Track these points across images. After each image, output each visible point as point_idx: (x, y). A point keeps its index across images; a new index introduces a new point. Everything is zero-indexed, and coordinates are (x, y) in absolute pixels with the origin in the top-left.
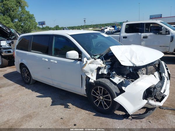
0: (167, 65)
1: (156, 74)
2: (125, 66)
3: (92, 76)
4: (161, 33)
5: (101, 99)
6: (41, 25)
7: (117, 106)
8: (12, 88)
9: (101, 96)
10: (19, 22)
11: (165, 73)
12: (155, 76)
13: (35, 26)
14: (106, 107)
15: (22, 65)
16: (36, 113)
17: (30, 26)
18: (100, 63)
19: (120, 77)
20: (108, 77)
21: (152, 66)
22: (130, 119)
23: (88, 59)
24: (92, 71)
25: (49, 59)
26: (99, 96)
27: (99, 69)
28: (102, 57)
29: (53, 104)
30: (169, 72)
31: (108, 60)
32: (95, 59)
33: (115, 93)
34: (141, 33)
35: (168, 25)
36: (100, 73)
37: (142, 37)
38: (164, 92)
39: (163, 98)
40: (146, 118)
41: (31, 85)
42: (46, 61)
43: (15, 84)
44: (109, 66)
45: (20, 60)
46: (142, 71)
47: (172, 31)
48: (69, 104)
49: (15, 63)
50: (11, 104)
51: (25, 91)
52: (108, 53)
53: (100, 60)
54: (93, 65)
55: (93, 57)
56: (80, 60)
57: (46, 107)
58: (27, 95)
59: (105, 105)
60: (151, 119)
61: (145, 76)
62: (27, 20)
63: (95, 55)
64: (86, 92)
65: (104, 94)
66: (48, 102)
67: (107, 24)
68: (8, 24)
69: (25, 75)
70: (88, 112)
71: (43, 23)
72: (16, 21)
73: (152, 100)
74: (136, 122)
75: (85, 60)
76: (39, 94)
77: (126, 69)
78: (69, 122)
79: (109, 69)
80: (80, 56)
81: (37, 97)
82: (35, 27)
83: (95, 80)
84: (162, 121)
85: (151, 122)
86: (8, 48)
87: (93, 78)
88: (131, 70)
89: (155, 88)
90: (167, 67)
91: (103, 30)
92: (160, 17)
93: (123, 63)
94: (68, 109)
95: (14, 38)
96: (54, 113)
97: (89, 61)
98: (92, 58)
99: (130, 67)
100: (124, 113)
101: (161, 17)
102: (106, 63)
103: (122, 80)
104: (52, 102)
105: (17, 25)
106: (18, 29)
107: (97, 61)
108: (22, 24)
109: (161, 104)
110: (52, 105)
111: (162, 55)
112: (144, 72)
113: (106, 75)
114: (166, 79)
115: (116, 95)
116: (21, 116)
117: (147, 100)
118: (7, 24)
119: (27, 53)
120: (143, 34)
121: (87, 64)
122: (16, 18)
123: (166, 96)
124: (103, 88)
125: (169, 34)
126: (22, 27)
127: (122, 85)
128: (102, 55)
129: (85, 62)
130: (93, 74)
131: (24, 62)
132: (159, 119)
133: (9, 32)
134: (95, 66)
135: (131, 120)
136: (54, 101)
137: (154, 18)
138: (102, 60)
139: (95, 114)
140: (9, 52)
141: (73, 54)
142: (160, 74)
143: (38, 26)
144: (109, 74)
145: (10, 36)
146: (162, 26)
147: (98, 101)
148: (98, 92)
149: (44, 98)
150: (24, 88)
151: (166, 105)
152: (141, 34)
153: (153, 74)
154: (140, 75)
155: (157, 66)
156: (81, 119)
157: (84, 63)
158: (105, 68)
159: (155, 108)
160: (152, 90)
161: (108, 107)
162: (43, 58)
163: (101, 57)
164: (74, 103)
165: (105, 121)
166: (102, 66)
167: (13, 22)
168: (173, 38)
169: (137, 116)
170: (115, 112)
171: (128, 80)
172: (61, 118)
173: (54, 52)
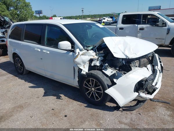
0: (160, 58)
1: (149, 66)
2: (118, 58)
3: (84, 67)
4: (158, 25)
5: (93, 91)
6: (38, 14)
7: (108, 98)
8: (5, 78)
9: (93, 87)
10: (15, 10)
11: (158, 66)
12: (147, 68)
13: (32, 14)
14: (97, 98)
15: (15, 55)
16: (27, 104)
17: (26, 14)
18: (92, 54)
19: (112, 69)
20: (100, 69)
21: (146, 59)
22: (120, 111)
23: (81, 50)
24: (84, 63)
25: (42, 49)
26: (91, 88)
27: (91, 61)
28: (96, 48)
29: (46, 94)
30: (162, 65)
31: (100, 52)
32: (88, 51)
33: (106, 85)
34: (138, 24)
35: (165, 17)
36: (92, 65)
37: (139, 29)
38: (156, 85)
39: (154, 90)
40: (137, 110)
41: (24, 75)
42: (38, 51)
43: (8, 74)
44: (102, 58)
45: (13, 49)
46: (134, 63)
47: (169, 23)
48: (61, 95)
49: (8, 52)
50: (3, 94)
51: (18, 81)
52: (101, 44)
53: (93, 51)
54: (85, 56)
55: (85, 48)
56: (73, 51)
57: (38, 97)
58: (19, 85)
59: (96, 97)
60: (141, 111)
61: (138, 68)
62: (23, 9)
63: (88, 46)
64: (78, 84)
65: (96, 86)
66: (41, 92)
67: (105, 14)
68: (4, 12)
69: (18, 65)
70: (79, 103)
71: (40, 12)
72: (12, 9)
73: (143, 92)
74: (127, 114)
75: (78, 51)
76: (32, 85)
77: (119, 61)
78: (59, 113)
79: (101, 61)
80: (72, 47)
81: (30, 87)
82: (32, 16)
83: (87, 72)
84: (152, 113)
85: (141, 114)
86: (2, 37)
87: (85, 70)
88: (124, 62)
89: (146, 80)
90: (160, 60)
91: (101, 21)
92: (158, 8)
93: (116, 55)
94: (60, 100)
95: (8, 27)
96: (46, 103)
97: (81, 53)
98: (85, 50)
99: (123, 59)
100: (115, 105)
101: (160, 9)
102: (98, 54)
103: (114, 72)
104: (45, 93)
105: (12, 13)
106: (14, 17)
107: (89, 52)
108: (18, 13)
109: (152, 97)
110: (44, 96)
111: (156, 47)
112: (137, 64)
113: (99, 67)
114: (158, 72)
115: (107, 87)
116: (12, 106)
117: (138, 92)
118: (2, 12)
119: (20, 42)
120: (140, 26)
121: (79, 56)
122: (11, 6)
123: (157, 88)
124: (95, 80)
125: (166, 26)
126: (18, 15)
127: (114, 77)
128: (96, 46)
129: (77, 53)
130: (85, 66)
131: (17, 52)
132: (149, 111)
133: (3, 20)
134: (87, 58)
135: (122, 112)
136: (47, 92)
137: (153, 10)
138: (95, 51)
139: (86, 105)
140: (3, 41)
141: (65, 45)
142: (153, 67)
143: (34, 14)
144: (101, 66)
145: (3, 25)
146: (160, 18)
147: (90, 93)
148: (90, 83)
149: (36, 89)
150: (17, 78)
151: (157, 97)
152: (138, 26)
153: (146, 67)
154: (132, 68)
155: (151, 59)
156: (72, 111)
157: (76, 55)
158: (98, 60)
159: (146, 100)
160: (144, 83)
161: (100, 99)
162: (35, 48)
163: (94, 49)
164: (66, 94)
165: (96, 112)
166: (94, 58)
167: (9, 10)
168: (169, 30)
169: (128, 108)
170: (106, 104)
171: (120, 72)
172: (53, 109)
173: (46, 42)
